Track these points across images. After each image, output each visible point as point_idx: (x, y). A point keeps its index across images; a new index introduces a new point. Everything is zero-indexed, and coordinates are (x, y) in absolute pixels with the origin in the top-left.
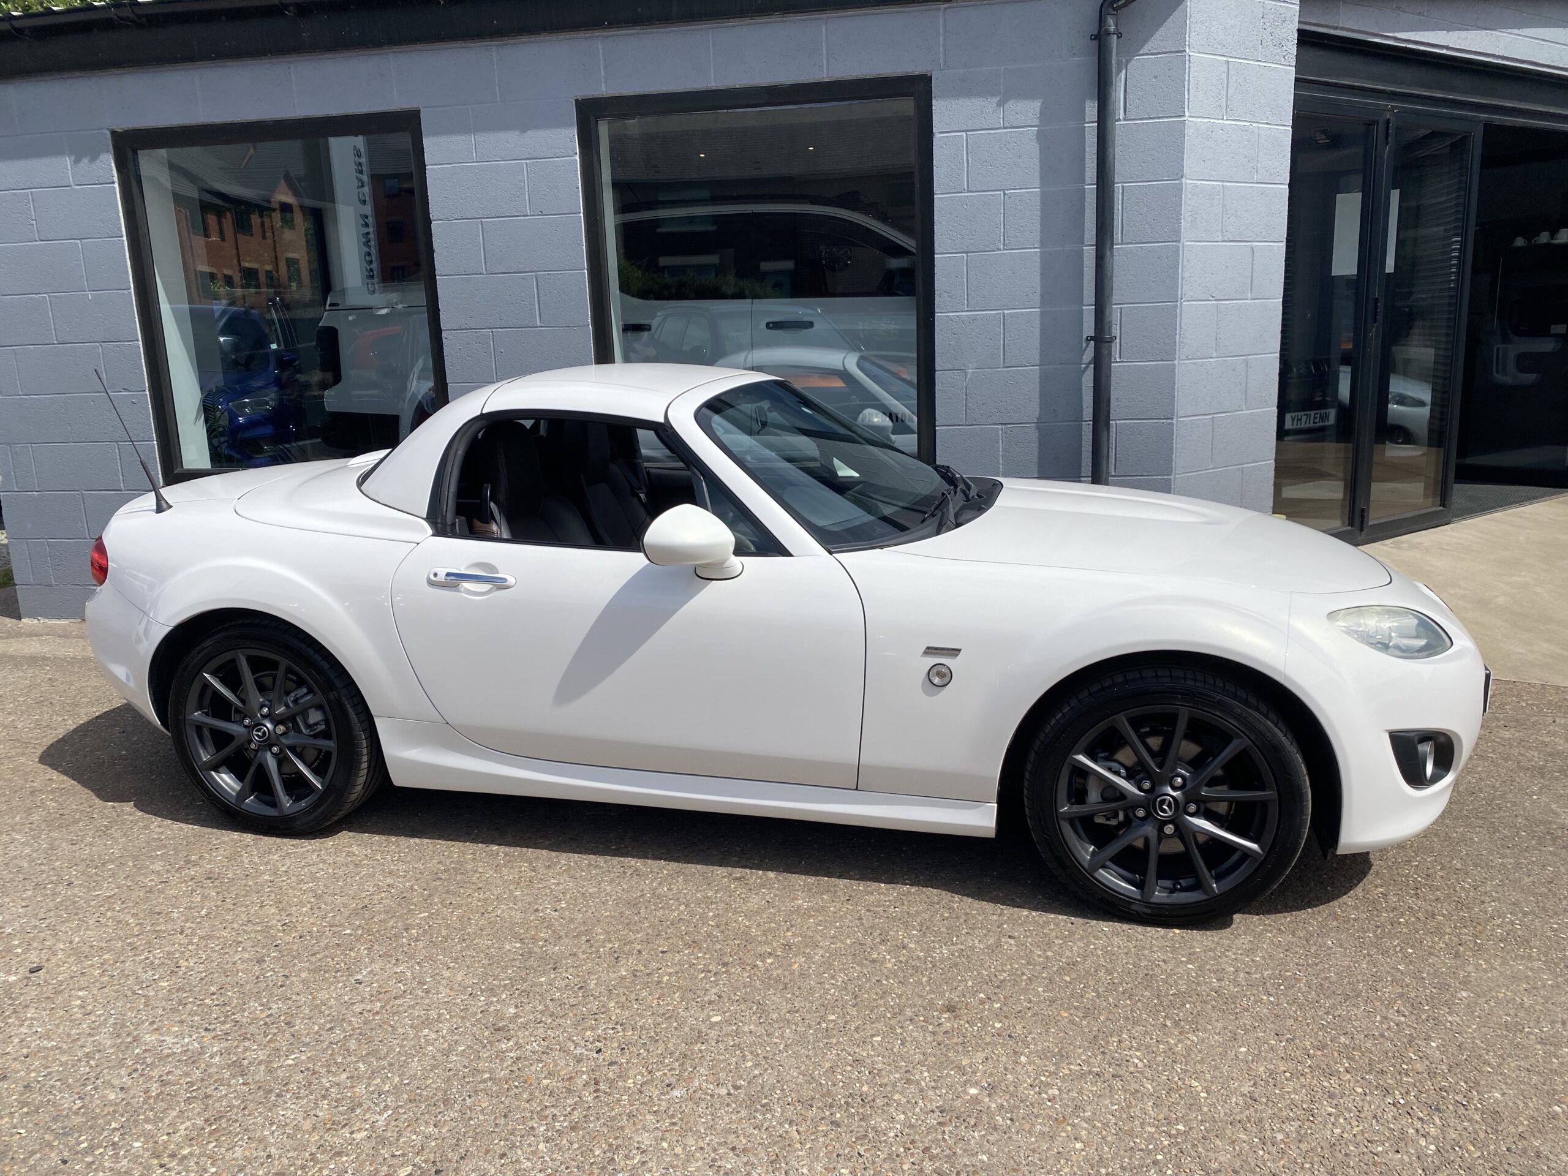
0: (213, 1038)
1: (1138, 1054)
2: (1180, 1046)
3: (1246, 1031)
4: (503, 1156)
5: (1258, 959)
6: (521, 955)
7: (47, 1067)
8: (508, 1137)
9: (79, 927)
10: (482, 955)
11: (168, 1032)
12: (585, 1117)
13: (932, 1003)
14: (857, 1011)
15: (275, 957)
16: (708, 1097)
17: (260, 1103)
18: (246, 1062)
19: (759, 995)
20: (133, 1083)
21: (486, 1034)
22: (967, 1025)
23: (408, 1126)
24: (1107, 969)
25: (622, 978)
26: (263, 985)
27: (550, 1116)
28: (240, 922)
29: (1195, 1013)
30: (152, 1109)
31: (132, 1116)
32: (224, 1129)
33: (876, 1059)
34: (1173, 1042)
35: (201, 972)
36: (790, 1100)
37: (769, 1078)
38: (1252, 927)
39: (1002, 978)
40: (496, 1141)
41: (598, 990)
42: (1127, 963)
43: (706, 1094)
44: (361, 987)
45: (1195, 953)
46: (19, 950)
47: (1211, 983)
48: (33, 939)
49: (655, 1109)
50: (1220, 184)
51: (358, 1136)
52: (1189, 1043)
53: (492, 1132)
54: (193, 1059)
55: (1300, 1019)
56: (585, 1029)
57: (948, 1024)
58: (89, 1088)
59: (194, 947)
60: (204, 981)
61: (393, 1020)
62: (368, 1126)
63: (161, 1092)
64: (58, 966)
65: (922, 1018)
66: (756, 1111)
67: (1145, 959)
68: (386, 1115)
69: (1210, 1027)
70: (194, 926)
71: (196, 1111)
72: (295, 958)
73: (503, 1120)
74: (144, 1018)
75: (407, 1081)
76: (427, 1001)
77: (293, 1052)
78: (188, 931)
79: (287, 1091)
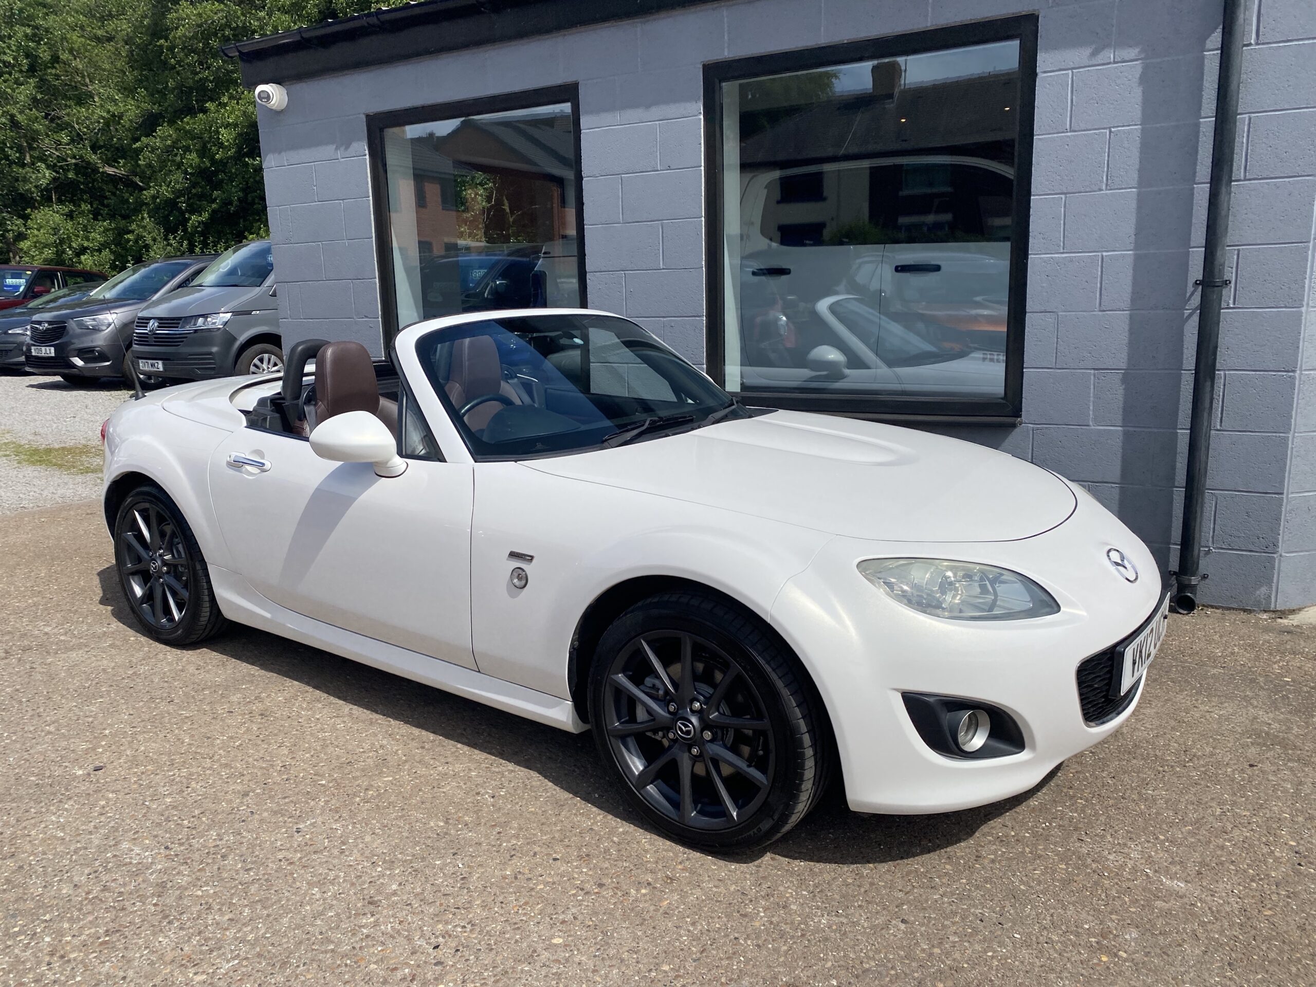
7: (44, 854)
9: (151, 738)
10: (407, 827)
11: (140, 844)
17: (153, 926)
18: (170, 885)
20: (86, 882)
26: (231, 817)
28: (256, 757)
31: (64, 912)
32: (113, 942)
41: (477, 884)
44: (296, 836)
48: (116, 742)
56: (439, 922)
58: (56, 879)
59: (211, 772)
60: (195, 804)
61: (299, 873)
62: (211, 971)
63: (97, 896)
68: (230, 964)
70: (223, 753)
71: (106, 921)
72: (270, 797)
74: (135, 826)
75: (268, 935)
76: (336, 861)
77: (207, 884)
78: (216, 757)
79: (178, 920)
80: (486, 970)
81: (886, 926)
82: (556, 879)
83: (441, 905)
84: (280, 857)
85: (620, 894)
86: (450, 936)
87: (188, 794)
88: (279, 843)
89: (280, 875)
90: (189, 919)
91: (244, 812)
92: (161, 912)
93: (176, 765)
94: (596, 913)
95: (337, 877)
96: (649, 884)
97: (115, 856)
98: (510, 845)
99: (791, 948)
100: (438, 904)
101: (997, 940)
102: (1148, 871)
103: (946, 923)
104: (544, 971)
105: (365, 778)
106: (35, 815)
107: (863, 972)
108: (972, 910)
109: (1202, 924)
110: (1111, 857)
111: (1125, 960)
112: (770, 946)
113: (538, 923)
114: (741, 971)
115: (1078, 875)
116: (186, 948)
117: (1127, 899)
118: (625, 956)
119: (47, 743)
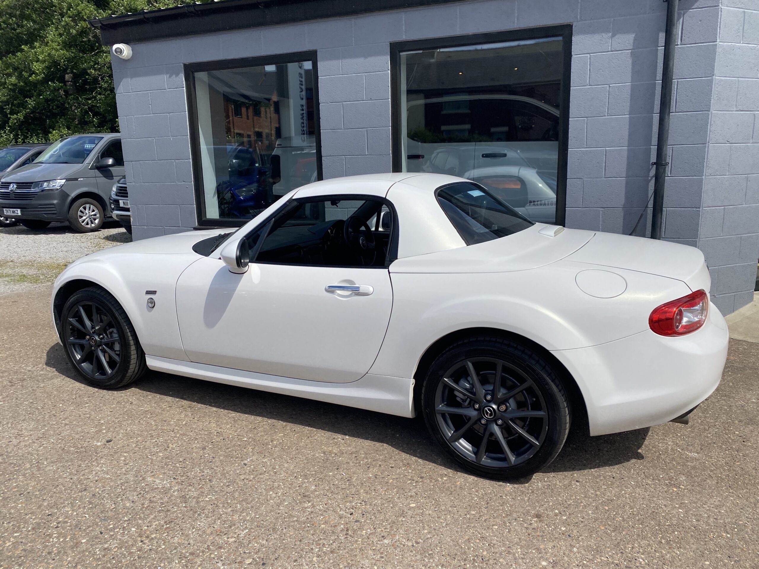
0: (176, 483)
1: (643, 556)
2: (668, 555)
3: (711, 552)
4: (296, 561)
5: (723, 511)
6: (323, 460)
7: (104, 487)
8: (300, 551)
9: (131, 423)
10: (304, 458)
11: (158, 478)
12: (339, 547)
13: (528, 512)
14: (487, 511)
15: (210, 447)
16: (402, 546)
17: (190, 517)
18: (188, 496)
19: (437, 495)
20: (138, 499)
21: (299, 498)
22: (546, 527)
23: (254, 539)
24: (630, 506)
25: (370, 478)
26: (202, 460)
27: (322, 544)
28: (199, 429)
29: (680, 537)
30: (143, 513)
31: (134, 515)
32: (172, 527)
33: (493, 538)
34: (664, 552)
35: (177, 451)
36: (444, 553)
37: (435, 540)
38: (721, 492)
39: (569, 503)
40: (294, 553)
41: (357, 482)
42: (642, 504)
43: (401, 544)
44: (245, 467)
45: (684, 503)
46: (104, 431)
47: (692, 521)
48: (111, 427)
49: (374, 548)
50: (737, 79)
51: (231, 540)
52: (674, 554)
53: (293, 548)
54: (166, 491)
55: (745, 549)
56: (346, 502)
57: (536, 524)
58: (119, 499)
59: (177, 438)
60: (178, 456)
61: (257, 485)
62: (236, 536)
63: (149, 506)
64: (119, 440)
65: (521, 519)
66: (426, 556)
67: (654, 503)
68: (245, 532)
69: (688, 547)
70: (178, 428)
71: (162, 517)
72: (219, 449)
73: (298, 543)
74: (149, 469)
75: (258, 516)
76: (274, 478)
77: (209, 495)
78: (176, 431)
79: (203, 513)
80: (383, 522)
81: (570, 485)
82: (397, 476)
83: (343, 494)
84: (243, 478)
85: (433, 481)
86: (356, 508)
87: (170, 451)
88: (238, 472)
89: (247, 487)
90: (209, 512)
91: (208, 457)
92: (191, 510)
93: (155, 436)
94: (426, 491)
95: (279, 485)
96: (446, 475)
97: (146, 485)
98: (364, 462)
99: (529, 499)
100: (341, 493)
101: (624, 486)
102: (679, 450)
103: (597, 480)
104: (413, 520)
105: (267, 435)
106: (85, 468)
107: (568, 505)
108: (607, 474)
109: (711, 471)
110: (660, 445)
111: (684, 489)
112: (519, 498)
113: (399, 498)
114: (510, 510)
115: (649, 454)
116: (216, 527)
117: (675, 463)
118: (450, 509)
119: (69, 430)
